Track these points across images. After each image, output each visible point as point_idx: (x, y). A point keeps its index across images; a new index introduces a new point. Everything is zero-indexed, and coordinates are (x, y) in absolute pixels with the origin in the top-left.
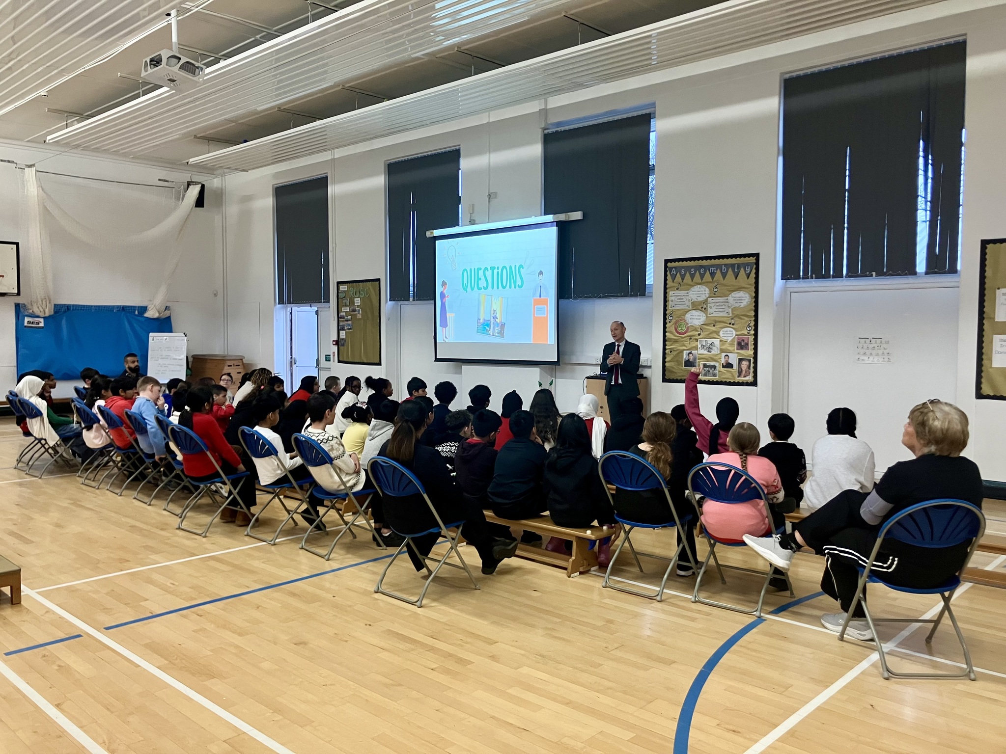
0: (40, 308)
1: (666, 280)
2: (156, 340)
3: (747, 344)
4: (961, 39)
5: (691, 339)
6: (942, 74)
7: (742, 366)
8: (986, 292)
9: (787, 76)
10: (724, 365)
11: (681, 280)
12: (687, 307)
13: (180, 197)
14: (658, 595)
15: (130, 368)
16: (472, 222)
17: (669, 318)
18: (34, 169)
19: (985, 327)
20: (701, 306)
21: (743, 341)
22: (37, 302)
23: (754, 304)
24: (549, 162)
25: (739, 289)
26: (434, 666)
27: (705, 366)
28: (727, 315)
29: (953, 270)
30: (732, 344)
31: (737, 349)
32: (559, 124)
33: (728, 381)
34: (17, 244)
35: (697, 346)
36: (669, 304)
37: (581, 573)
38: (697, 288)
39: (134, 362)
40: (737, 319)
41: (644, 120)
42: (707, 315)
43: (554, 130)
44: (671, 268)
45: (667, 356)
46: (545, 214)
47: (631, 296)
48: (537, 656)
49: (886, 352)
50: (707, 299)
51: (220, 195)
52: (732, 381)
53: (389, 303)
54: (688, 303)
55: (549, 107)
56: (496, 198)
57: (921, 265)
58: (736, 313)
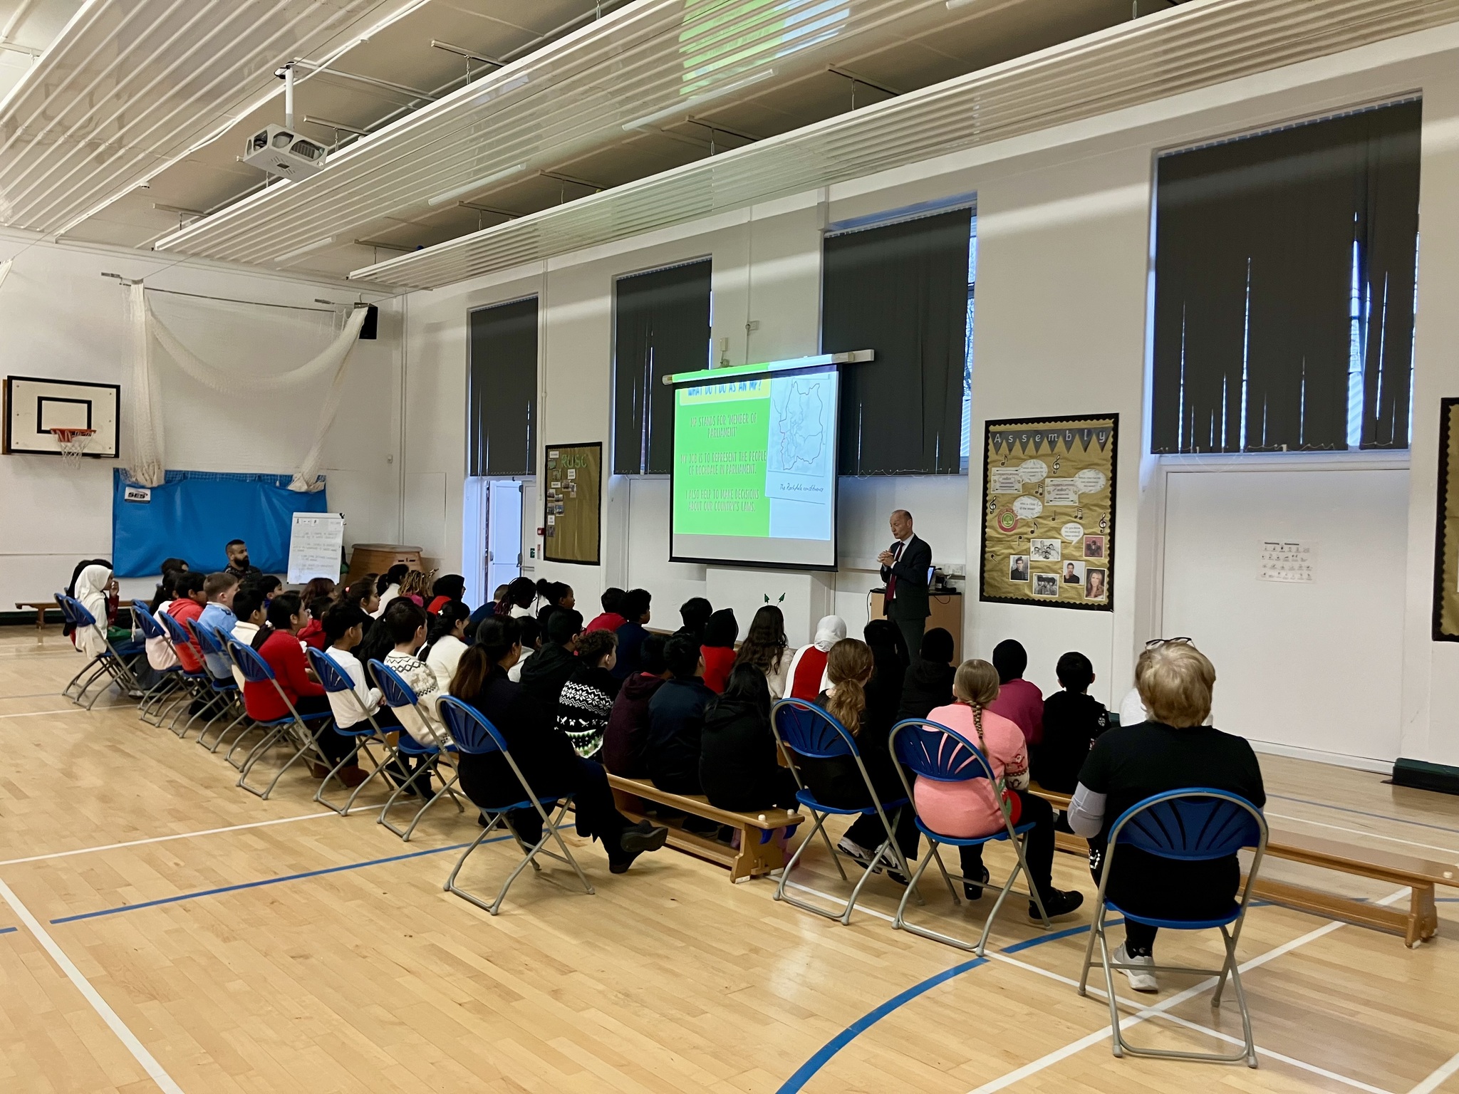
0: (146, 476)
1: (986, 450)
2: (302, 522)
3: (1099, 548)
4: (1414, 96)
5: (1020, 538)
6: (1385, 149)
7: (1092, 580)
8: (1449, 478)
9: (1163, 153)
10: (1067, 577)
11: (1008, 452)
12: (1016, 492)
13: (340, 325)
14: (843, 915)
15: (237, 561)
16: (725, 364)
17: (990, 507)
18: (141, 286)
19: (1447, 531)
20: (1036, 491)
21: (1094, 543)
22: (142, 467)
23: (1110, 489)
24: (831, 278)
25: (1089, 466)
26: (465, 999)
27: (1040, 579)
28: (1071, 504)
29: (1402, 443)
30: (1078, 548)
31: (1086, 556)
32: (847, 224)
33: (1072, 601)
34: (118, 388)
35: (1030, 548)
36: (991, 485)
37: (753, 877)
38: (1030, 464)
39: (242, 552)
40: (1087, 511)
41: (963, 218)
42: (1043, 503)
43: (838, 232)
44: (995, 434)
45: (986, 562)
46: (824, 353)
47: (939, 473)
48: (620, 995)
49: (1305, 564)
50: (1044, 480)
51: (399, 323)
52: (1078, 602)
53: (614, 476)
54: (1019, 486)
55: (832, 199)
56: (757, 329)
57: (1354, 436)
58: (1085, 501)
